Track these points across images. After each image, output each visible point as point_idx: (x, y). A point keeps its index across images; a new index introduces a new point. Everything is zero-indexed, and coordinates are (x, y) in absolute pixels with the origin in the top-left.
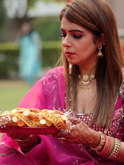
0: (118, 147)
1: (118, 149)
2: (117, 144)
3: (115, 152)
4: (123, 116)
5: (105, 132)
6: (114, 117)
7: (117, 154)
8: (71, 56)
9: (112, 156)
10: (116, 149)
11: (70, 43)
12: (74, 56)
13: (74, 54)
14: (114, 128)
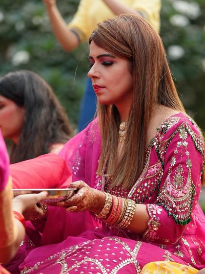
0: (132, 209)
1: (131, 212)
2: (130, 205)
3: (128, 216)
4: (162, 174)
5: (129, 195)
6: (148, 175)
7: (131, 220)
8: (100, 91)
9: (124, 223)
10: (130, 213)
11: (97, 73)
12: (103, 90)
13: (104, 87)
14: (144, 190)
